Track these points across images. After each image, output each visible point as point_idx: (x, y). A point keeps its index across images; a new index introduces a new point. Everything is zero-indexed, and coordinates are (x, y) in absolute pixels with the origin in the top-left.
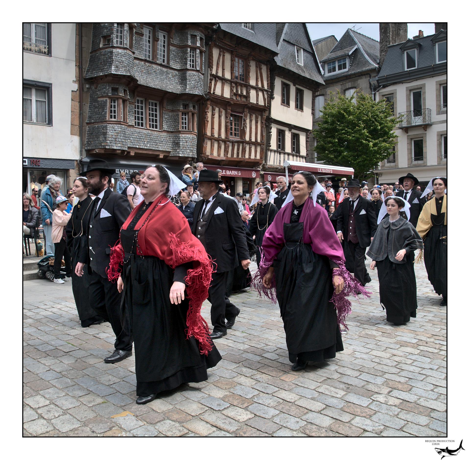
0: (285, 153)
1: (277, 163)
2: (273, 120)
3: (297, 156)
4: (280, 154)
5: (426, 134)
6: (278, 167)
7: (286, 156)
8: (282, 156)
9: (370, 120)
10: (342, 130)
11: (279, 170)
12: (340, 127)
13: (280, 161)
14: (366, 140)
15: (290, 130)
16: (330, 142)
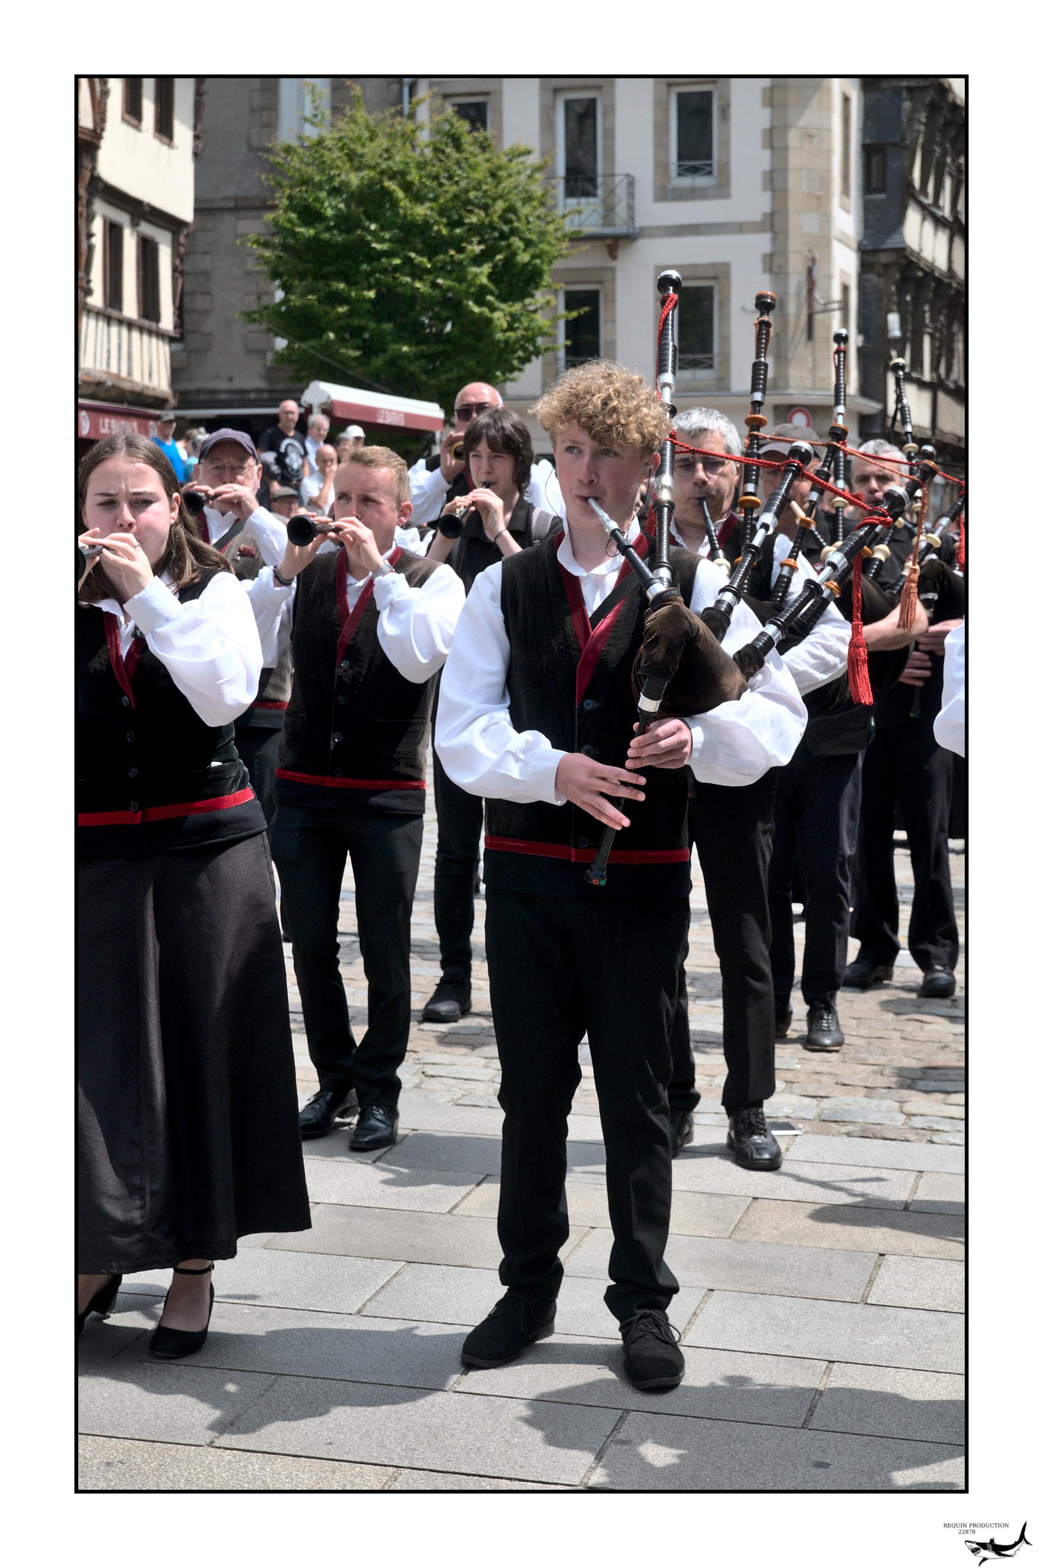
0: (121, 322)
1: (101, 364)
2: (101, 186)
3: (150, 332)
4: (109, 325)
5: (613, 270)
6: (103, 377)
7: (124, 331)
8: (114, 329)
9: (492, 227)
10: (389, 254)
11: (108, 390)
12: (382, 241)
13: (109, 351)
14: (480, 302)
15: (134, 224)
16: (338, 298)
